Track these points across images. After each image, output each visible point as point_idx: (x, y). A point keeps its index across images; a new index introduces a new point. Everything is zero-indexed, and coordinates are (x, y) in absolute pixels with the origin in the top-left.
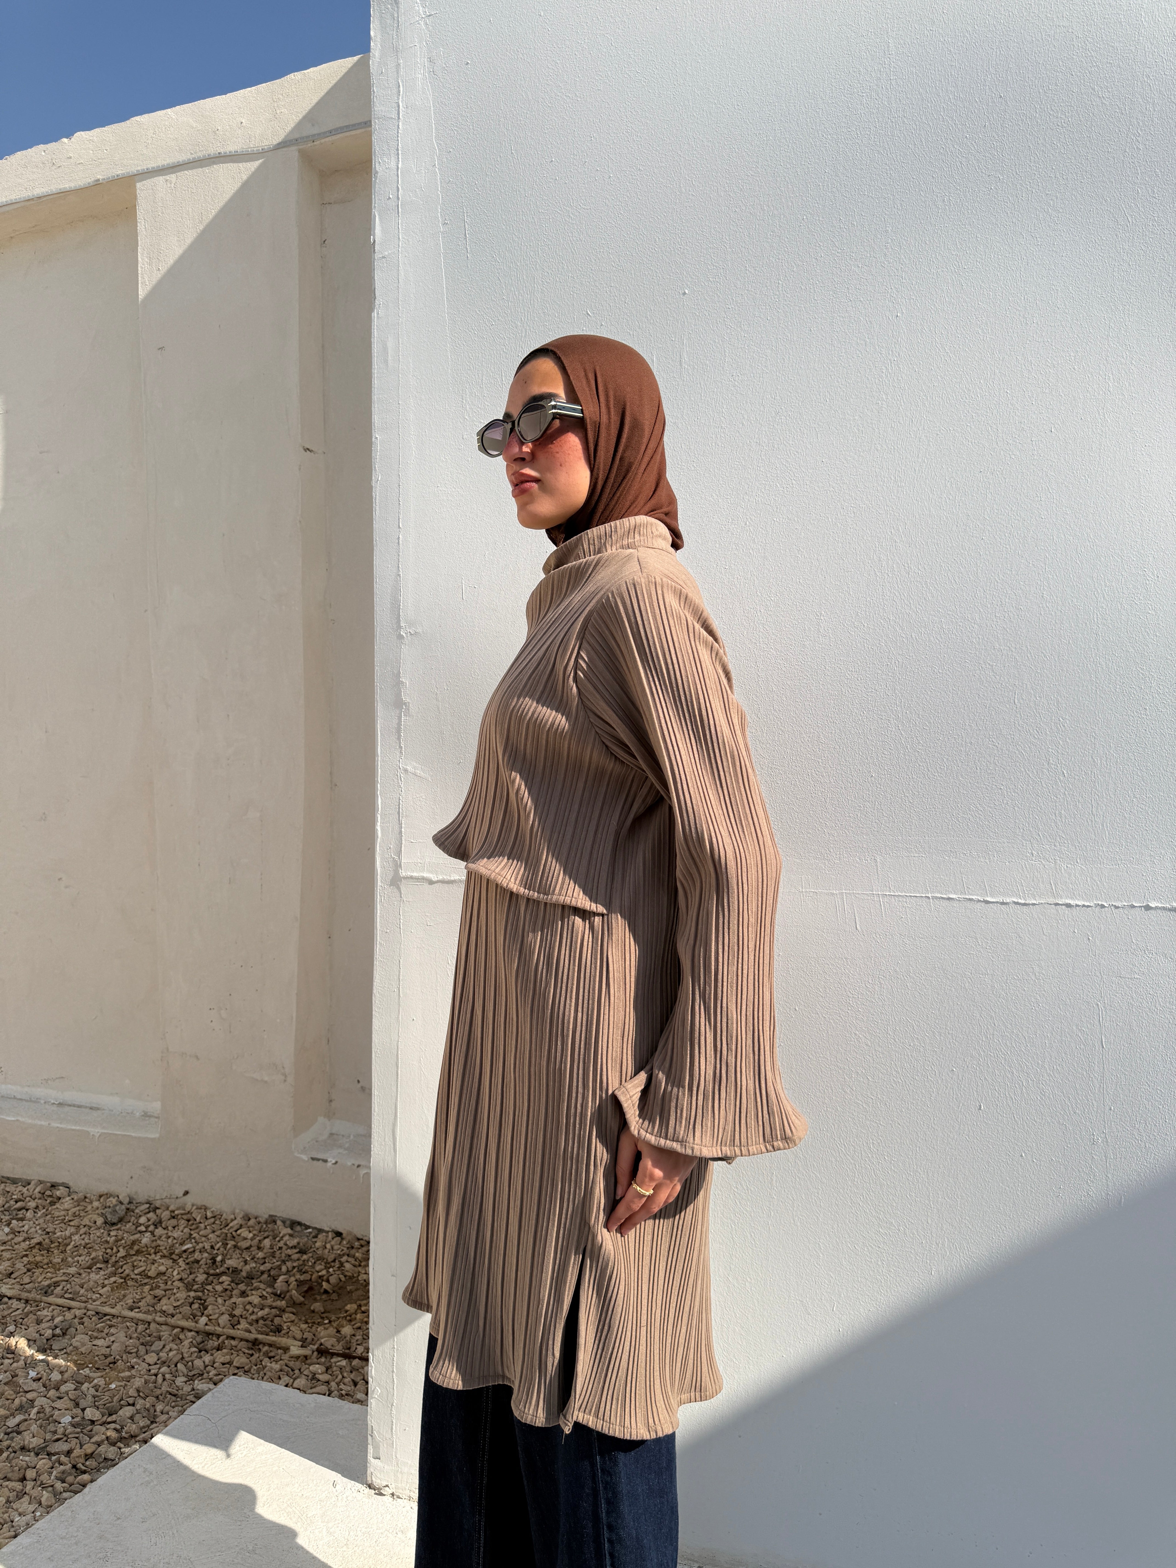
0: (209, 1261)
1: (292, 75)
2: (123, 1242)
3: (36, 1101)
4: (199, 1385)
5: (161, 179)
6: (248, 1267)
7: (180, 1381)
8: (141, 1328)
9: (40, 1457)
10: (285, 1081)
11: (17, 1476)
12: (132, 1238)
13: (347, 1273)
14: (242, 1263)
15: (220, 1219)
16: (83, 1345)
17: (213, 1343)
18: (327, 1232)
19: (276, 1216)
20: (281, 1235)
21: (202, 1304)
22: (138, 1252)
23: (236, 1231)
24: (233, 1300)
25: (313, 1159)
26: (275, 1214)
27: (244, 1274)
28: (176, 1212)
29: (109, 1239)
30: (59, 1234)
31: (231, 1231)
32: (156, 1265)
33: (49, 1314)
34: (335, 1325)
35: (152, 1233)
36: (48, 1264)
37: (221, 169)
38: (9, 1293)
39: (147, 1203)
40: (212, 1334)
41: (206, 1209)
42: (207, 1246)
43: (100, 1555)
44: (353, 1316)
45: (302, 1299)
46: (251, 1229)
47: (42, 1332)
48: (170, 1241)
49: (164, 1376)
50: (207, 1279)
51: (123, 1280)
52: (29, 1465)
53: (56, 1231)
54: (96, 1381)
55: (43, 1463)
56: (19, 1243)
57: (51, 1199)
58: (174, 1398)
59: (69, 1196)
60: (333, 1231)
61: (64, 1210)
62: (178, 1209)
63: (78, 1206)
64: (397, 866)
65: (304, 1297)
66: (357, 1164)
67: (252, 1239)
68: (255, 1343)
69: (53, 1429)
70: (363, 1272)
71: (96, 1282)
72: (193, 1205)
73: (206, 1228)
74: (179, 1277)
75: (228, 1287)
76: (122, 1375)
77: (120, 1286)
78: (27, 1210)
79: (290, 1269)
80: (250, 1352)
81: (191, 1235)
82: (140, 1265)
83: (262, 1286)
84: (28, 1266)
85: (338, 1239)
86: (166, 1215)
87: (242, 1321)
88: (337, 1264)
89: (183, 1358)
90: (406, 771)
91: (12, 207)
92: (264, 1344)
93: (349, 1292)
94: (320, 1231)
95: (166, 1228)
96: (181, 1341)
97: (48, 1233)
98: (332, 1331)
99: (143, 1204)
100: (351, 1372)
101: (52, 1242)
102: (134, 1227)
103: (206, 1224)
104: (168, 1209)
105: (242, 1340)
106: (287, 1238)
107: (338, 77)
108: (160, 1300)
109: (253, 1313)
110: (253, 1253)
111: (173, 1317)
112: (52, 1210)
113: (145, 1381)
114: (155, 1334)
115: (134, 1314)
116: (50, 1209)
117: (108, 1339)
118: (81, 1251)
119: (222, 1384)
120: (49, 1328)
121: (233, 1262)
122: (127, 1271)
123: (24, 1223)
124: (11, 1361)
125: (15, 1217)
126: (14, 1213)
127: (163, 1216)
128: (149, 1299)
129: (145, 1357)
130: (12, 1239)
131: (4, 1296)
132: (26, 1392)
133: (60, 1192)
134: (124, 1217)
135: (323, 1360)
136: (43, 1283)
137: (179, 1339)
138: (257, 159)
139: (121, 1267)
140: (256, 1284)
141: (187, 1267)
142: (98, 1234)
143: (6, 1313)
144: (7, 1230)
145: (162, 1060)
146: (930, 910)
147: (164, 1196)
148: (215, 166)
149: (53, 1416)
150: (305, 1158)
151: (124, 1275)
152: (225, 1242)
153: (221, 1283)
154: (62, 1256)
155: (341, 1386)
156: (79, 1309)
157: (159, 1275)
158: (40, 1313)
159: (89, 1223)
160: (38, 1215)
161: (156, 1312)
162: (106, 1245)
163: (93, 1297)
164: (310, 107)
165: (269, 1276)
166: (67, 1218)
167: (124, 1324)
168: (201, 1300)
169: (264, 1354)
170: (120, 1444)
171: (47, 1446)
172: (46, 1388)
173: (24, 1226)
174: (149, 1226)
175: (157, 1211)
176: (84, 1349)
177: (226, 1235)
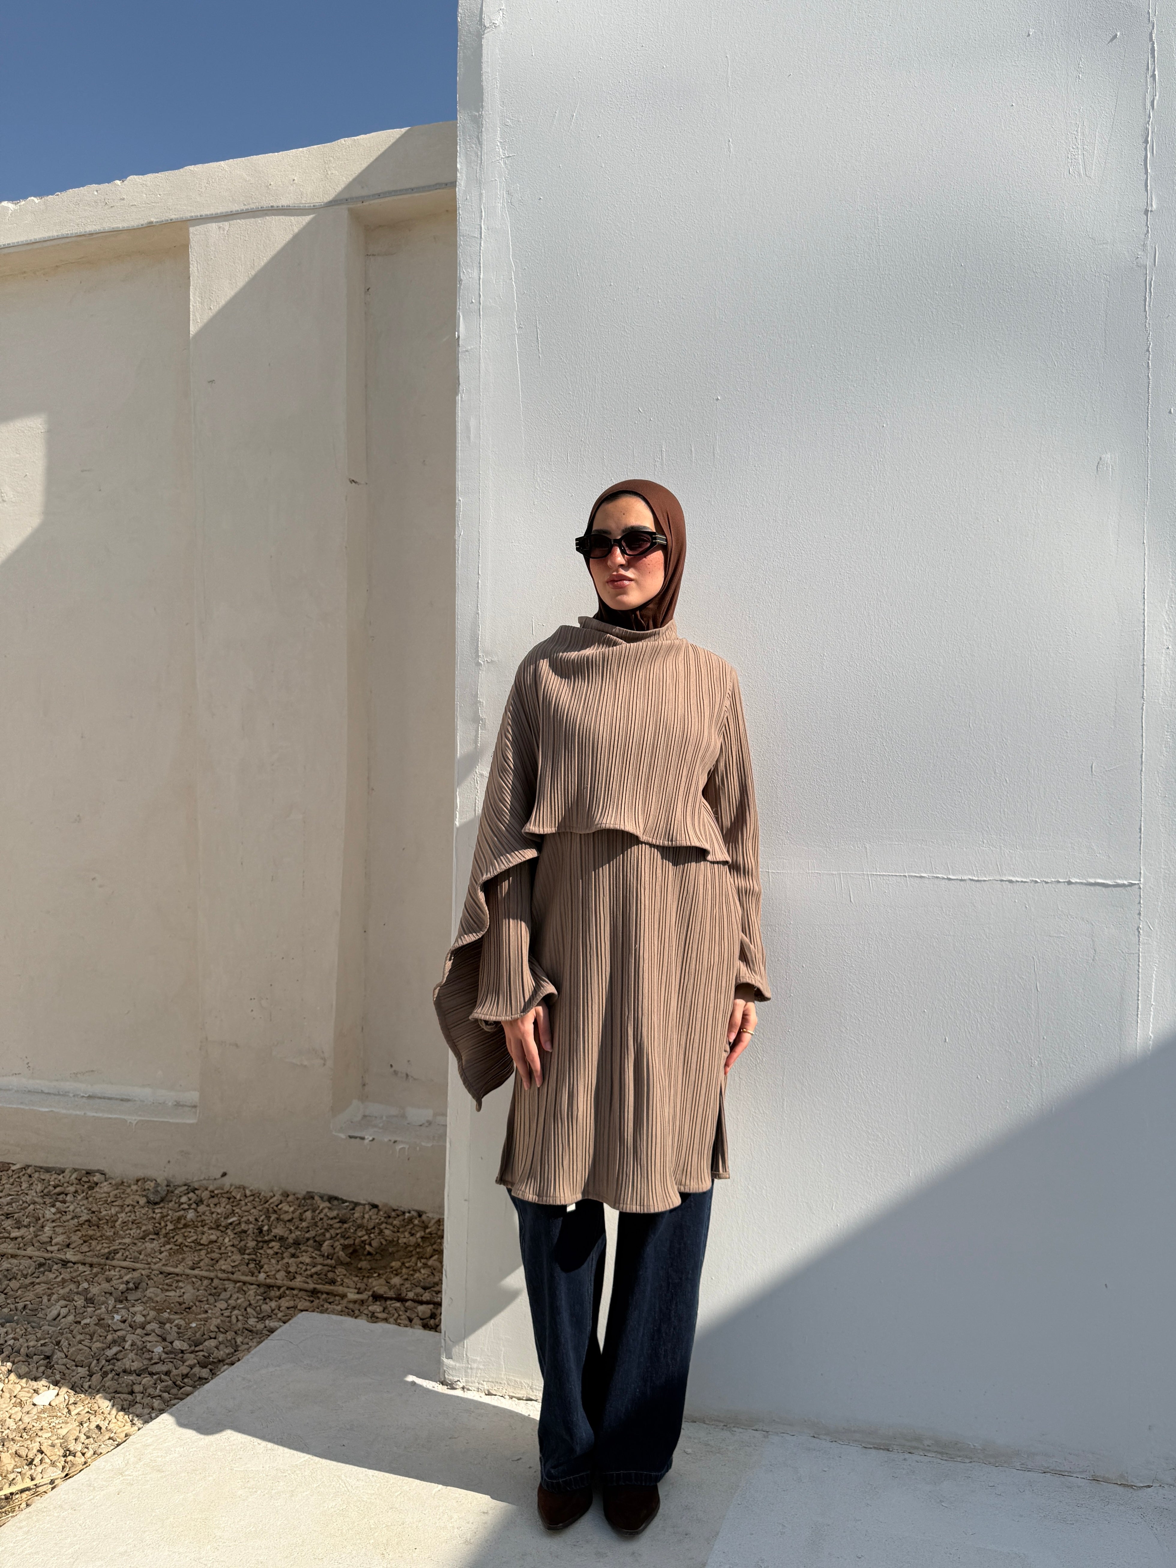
0: (255, 1231)
1: (342, 140)
2: (169, 1217)
3: (65, 1094)
4: (271, 1324)
5: (214, 226)
6: (293, 1235)
7: (252, 1321)
8: (206, 1282)
9: (142, 1376)
10: (324, 1065)
11: (126, 1390)
12: (178, 1214)
13: (387, 1238)
14: (288, 1232)
15: (258, 1197)
16: (157, 1295)
17: (274, 1293)
18: (364, 1205)
19: (314, 1193)
20: (320, 1208)
21: (258, 1264)
22: (186, 1226)
23: (277, 1206)
24: (286, 1261)
25: (351, 1137)
26: (312, 1191)
27: (291, 1241)
28: (216, 1192)
29: (154, 1215)
30: (104, 1213)
31: (272, 1206)
32: (206, 1235)
33: (116, 1273)
34: (384, 1277)
35: (196, 1210)
36: (101, 1236)
37: (274, 222)
38: (73, 1259)
39: (185, 1185)
40: (273, 1286)
41: (244, 1188)
42: (252, 1219)
44: (399, 1271)
45: (349, 1260)
46: (291, 1204)
47: (116, 1287)
48: (214, 1216)
49: (237, 1318)
50: (257, 1245)
51: (178, 1247)
52: (135, 1382)
53: (102, 1210)
54: (176, 1322)
55: (147, 1380)
56: (68, 1221)
57: (89, 1184)
58: (250, 1333)
59: (106, 1181)
60: (369, 1204)
61: (105, 1193)
62: (217, 1189)
63: (117, 1189)
65: (350, 1258)
66: (393, 1139)
67: (293, 1212)
68: (314, 1292)
69: (148, 1357)
70: (402, 1236)
71: (153, 1249)
72: (231, 1185)
73: (246, 1204)
74: (231, 1243)
75: (278, 1251)
76: (199, 1317)
77: (176, 1252)
78: (66, 1195)
79: (334, 1235)
80: (312, 1299)
81: (234, 1210)
82: (191, 1234)
83: (310, 1249)
84: (84, 1238)
85: (375, 1210)
86: (205, 1195)
87: (297, 1276)
88: (377, 1231)
89: (250, 1304)
91: (64, 241)
92: (322, 1293)
93: (391, 1254)
94: (357, 1204)
95: (208, 1206)
97: (94, 1212)
98: (382, 1281)
99: (181, 1186)
100: (406, 1312)
101: (100, 1220)
102: (177, 1205)
103: (246, 1201)
104: (207, 1189)
105: (301, 1290)
106: (326, 1210)
107: (387, 146)
108: (217, 1261)
109: (306, 1270)
110: (296, 1224)
111: (233, 1274)
112: (92, 1193)
113: (222, 1321)
114: (220, 1287)
115: (196, 1272)
116: (89, 1192)
117: (178, 1291)
118: (130, 1226)
119: (290, 1322)
120: (122, 1283)
121: (279, 1231)
122: (180, 1240)
123: (67, 1204)
124: (94, 1309)
125: (57, 1200)
126: (54, 1197)
127: (203, 1196)
128: (207, 1260)
129: (216, 1304)
130: (60, 1217)
131: (69, 1262)
132: (115, 1331)
133: (97, 1178)
134: (165, 1197)
135: (378, 1303)
136: (102, 1251)
137: (244, 1291)
138: (309, 214)
139: (173, 1238)
140: (303, 1248)
141: (236, 1236)
142: (143, 1212)
143: (75, 1274)
144: (53, 1210)
145: (200, 1049)
146: (907, 887)
147: (202, 1178)
148: (267, 218)
149: (145, 1347)
150: (343, 1136)
151: (177, 1243)
152: (268, 1215)
153: (272, 1248)
154: (113, 1230)
155: (399, 1321)
156: (144, 1269)
157: (211, 1242)
158: (107, 1273)
159: (132, 1203)
160: (79, 1198)
161: (217, 1271)
162: (153, 1221)
163: (154, 1260)
164: (360, 170)
165: (315, 1241)
166: (109, 1200)
167: (190, 1280)
168: (255, 1261)
169: (323, 1300)
170: (210, 1366)
171: (147, 1368)
172: (132, 1328)
173: (68, 1207)
174: (191, 1204)
175: (196, 1192)
176: (158, 1299)
177: (268, 1210)
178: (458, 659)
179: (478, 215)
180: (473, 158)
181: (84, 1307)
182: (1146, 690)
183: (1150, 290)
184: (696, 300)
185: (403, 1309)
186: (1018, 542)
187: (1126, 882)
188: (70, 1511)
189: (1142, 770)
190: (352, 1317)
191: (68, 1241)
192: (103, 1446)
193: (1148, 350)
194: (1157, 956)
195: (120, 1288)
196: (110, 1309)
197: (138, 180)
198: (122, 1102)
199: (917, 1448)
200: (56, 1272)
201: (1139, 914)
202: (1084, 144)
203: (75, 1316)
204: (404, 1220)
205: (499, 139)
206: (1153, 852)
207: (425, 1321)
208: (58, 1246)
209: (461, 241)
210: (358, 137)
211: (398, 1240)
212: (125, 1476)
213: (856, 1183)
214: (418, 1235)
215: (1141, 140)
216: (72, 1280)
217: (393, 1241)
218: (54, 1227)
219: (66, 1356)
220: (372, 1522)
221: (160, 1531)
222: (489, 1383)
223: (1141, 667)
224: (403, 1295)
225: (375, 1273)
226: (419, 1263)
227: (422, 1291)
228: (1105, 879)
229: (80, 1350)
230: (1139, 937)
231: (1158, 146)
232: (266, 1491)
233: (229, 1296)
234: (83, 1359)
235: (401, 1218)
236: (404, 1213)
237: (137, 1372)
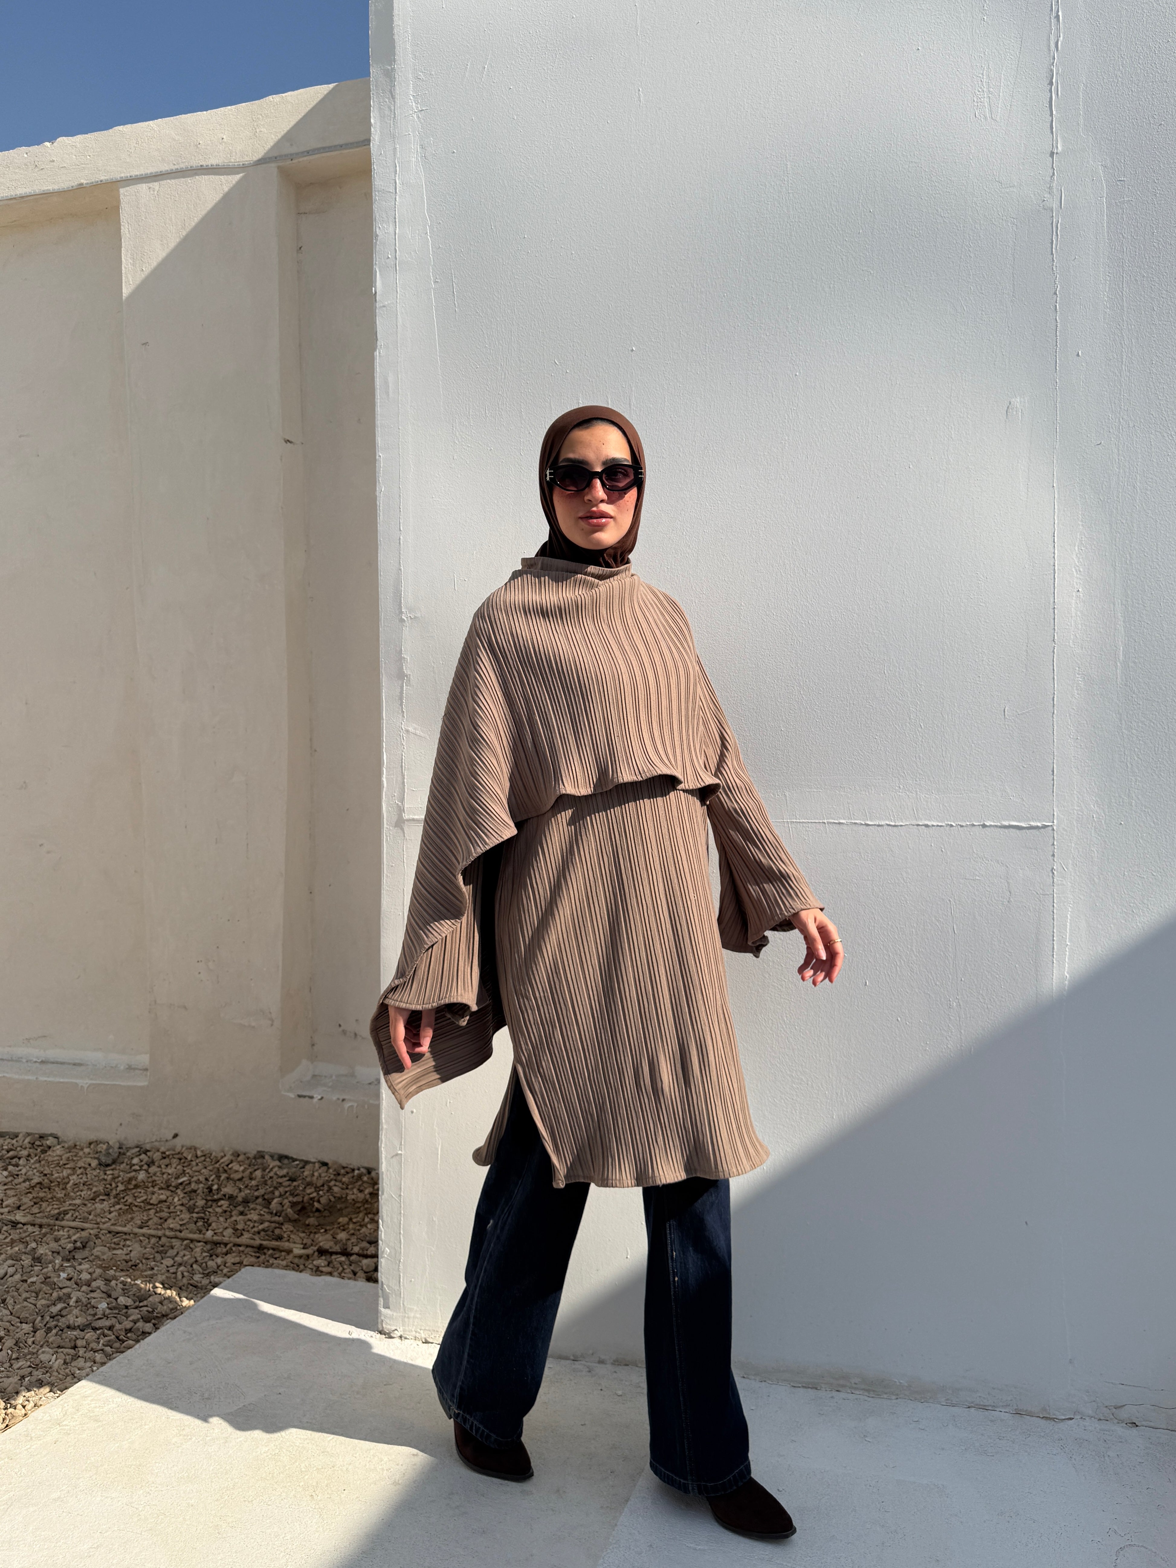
0: (205, 1190)
1: (270, 97)
2: (120, 1179)
3: (18, 1060)
4: (215, 1279)
5: (143, 187)
6: (243, 1194)
7: (197, 1277)
8: (153, 1240)
9: (86, 1331)
10: (272, 1025)
11: (69, 1345)
12: (129, 1175)
13: (336, 1195)
14: (237, 1191)
15: (209, 1157)
16: (104, 1254)
17: (221, 1250)
18: (314, 1163)
19: (264, 1152)
20: (271, 1167)
21: (206, 1222)
22: (136, 1186)
23: (227, 1166)
24: (234, 1218)
25: (300, 1096)
26: (263, 1150)
27: (240, 1199)
28: (167, 1153)
29: (106, 1177)
30: (56, 1175)
31: (222, 1165)
32: (156, 1195)
33: (65, 1233)
34: (331, 1232)
35: (147, 1171)
36: (52, 1198)
37: (204, 180)
38: (23, 1220)
39: (137, 1147)
40: (220, 1243)
41: (196, 1149)
42: (202, 1178)
43: (160, 1386)
44: (346, 1226)
45: (296, 1216)
46: (241, 1163)
48: (165, 1176)
49: (183, 1274)
50: (206, 1204)
51: (127, 1207)
52: (78, 1337)
53: (54, 1173)
54: (122, 1279)
55: (90, 1335)
56: (20, 1184)
57: (42, 1148)
59: (59, 1144)
60: (319, 1162)
61: (57, 1156)
62: (168, 1150)
63: (70, 1152)
64: (401, 810)
65: (298, 1215)
66: (341, 1098)
67: (243, 1171)
68: (260, 1249)
69: (92, 1312)
70: (351, 1193)
71: (102, 1209)
72: (183, 1147)
73: (197, 1165)
74: (180, 1202)
75: (227, 1209)
76: (145, 1273)
77: (126, 1212)
78: (19, 1158)
79: (283, 1193)
80: (258, 1255)
81: (184, 1171)
82: (141, 1195)
83: (258, 1207)
84: (35, 1200)
85: (325, 1168)
86: (157, 1156)
87: (244, 1233)
88: (326, 1188)
89: (196, 1261)
90: (407, 731)
92: (268, 1249)
93: (339, 1210)
94: (307, 1162)
95: (160, 1167)
96: (192, 1249)
97: (46, 1175)
98: (328, 1236)
99: (133, 1148)
100: (351, 1265)
101: (51, 1182)
102: (128, 1167)
103: (197, 1161)
104: (158, 1151)
105: (247, 1246)
106: (276, 1169)
107: (315, 102)
108: (166, 1220)
109: (254, 1227)
110: (246, 1182)
111: (181, 1232)
112: (44, 1157)
113: (167, 1277)
114: (167, 1244)
115: (144, 1230)
116: (42, 1156)
117: (125, 1249)
118: (81, 1187)
119: (234, 1276)
120: (70, 1242)
121: (228, 1190)
122: (130, 1201)
123: (20, 1168)
124: (41, 1268)
125: (10, 1164)
126: (7, 1161)
127: (154, 1157)
128: (156, 1220)
129: (162, 1261)
130: (12, 1181)
131: (19, 1223)
132: (61, 1288)
133: (50, 1141)
134: (117, 1159)
135: (323, 1258)
136: (52, 1212)
137: (190, 1248)
138: (238, 173)
139: (123, 1198)
140: (252, 1206)
141: (186, 1195)
142: (95, 1173)
143: (24, 1235)
144: (5, 1173)
145: (149, 1012)
146: (826, 833)
147: (154, 1140)
148: (197, 177)
149: (90, 1303)
150: (292, 1095)
151: (127, 1203)
152: (218, 1175)
153: (221, 1206)
154: (64, 1192)
155: (343, 1274)
156: (92, 1229)
157: (161, 1202)
158: (56, 1233)
159: (83, 1165)
160: (32, 1161)
161: (164, 1229)
162: (104, 1182)
163: (103, 1220)
164: (288, 128)
165: (264, 1199)
166: (61, 1163)
167: (138, 1239)
168: (204, 1219)
169: (269, 1256)
170: (153, 1321)
171: (90, 1324)
172: (78, 1285)
173: (20, 1170)
174: (142, 1166)
175: (148, 1153)
176: (105, 1257)
177: (218, 1169)
178: (382, 616)
179: (392, 169)
180: (386, 112)
181: (32, 1266)
182: (1057, 633)
183: (1057, 233)
184: (609, 251)
185: (347, 1263)
186: (929, 488)
187: (1039, 824)
188: (6, 1460)
189: (1054, 713)
190: (297, 1271)
191: (19, 1204)
192: (44, 1398)
193: (1055, 293)
194: (1072, 897)
195: (68, 1248)
196: (57, 1267)
197: (67, 141)
198: (74, 1067)
199: (843, 1386)
200: (5, 1233)
201: (1053, 855)
202: (989, 87)
203: (22, 1275)
204: (353, 1177)
205: (411, 93)
206: (1066, 794)
207: (369, 1274)
208: (8, 1208)
209: (376, 196)
210: (286, 94)
211: (346, 1197)
212: (63, 1426)
213: (782, 1127)
214: (367, 1191)
215: (1047, 82)
216: (21, 1240)
217: (342, 1197)
218: (5, 1190)
219: (11, 1314)
220: (303, 1465)
221: (94, 1477)
222: (426, 1332)
223: (1052, 611)
224: (349, 1249)
225: (322, 1228)
226: (366, 1218)
227: (368, 1245)
228: (1019, 821)
229: (25, 1307)
230: (1053, 878)
231: (1062, 87)
232: (201, 1438)
233: (175, 1253)
234: (27, 1315)
235: (350, 1175)
236: (353, 1170)
237: (81, 1327)
